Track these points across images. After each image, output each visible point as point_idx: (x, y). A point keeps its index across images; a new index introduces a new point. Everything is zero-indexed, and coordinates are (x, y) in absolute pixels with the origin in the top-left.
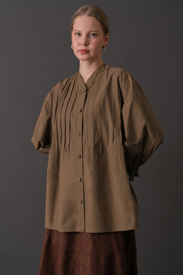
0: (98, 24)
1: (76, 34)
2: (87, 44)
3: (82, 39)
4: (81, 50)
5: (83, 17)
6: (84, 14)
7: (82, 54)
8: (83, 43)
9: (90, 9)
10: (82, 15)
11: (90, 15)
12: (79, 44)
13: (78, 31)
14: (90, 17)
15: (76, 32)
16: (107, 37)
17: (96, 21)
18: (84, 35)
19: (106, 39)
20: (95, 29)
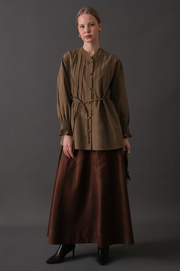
0: (93, 17)
1: (81, 27)
2: (89, 32)
3: (86, 29)
4: (87, 36)
5: (83, 15)
6: (83, 13)
7: (88, 38)
8: (86, 31)
9: (86, 9)
10: (82, 15)
11: (87, 13)
12: (84, 33)
13: (82, 25)
14: (87, 14)
15: (81, 25)
16: (101, 24)
17: (91, 15)
18: (86, 26)
19: (100, 26)
20: (92, 21)
